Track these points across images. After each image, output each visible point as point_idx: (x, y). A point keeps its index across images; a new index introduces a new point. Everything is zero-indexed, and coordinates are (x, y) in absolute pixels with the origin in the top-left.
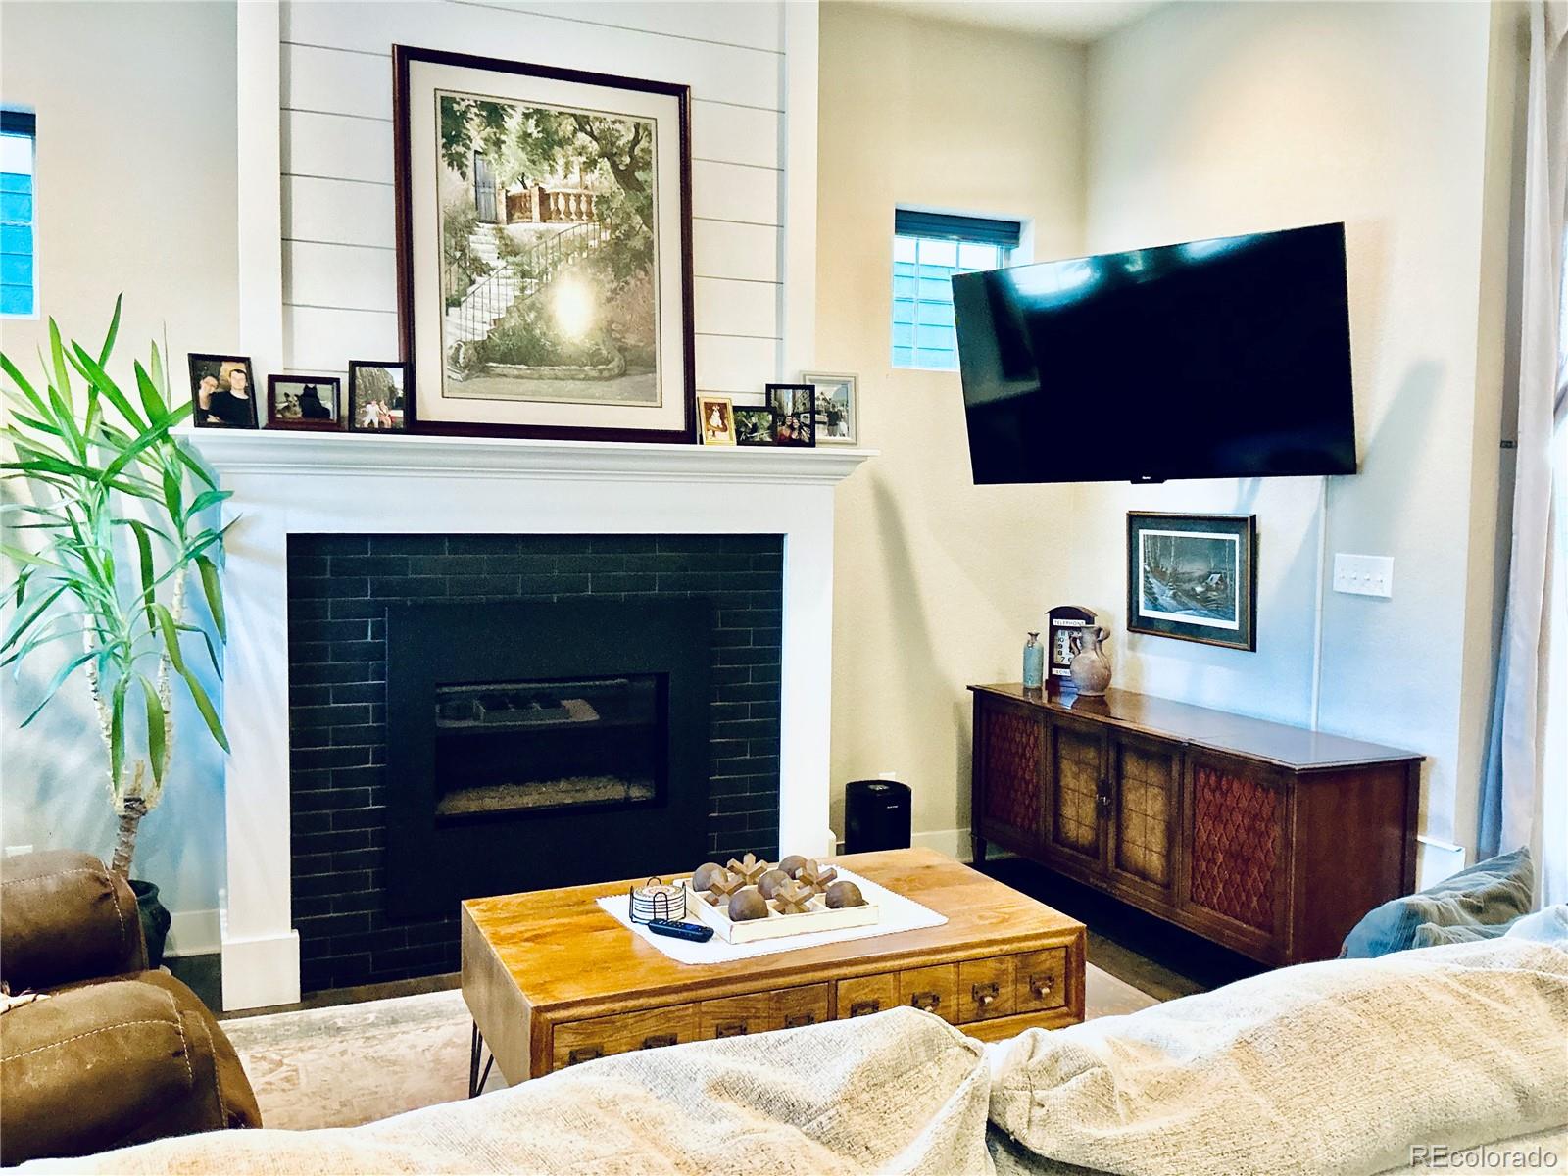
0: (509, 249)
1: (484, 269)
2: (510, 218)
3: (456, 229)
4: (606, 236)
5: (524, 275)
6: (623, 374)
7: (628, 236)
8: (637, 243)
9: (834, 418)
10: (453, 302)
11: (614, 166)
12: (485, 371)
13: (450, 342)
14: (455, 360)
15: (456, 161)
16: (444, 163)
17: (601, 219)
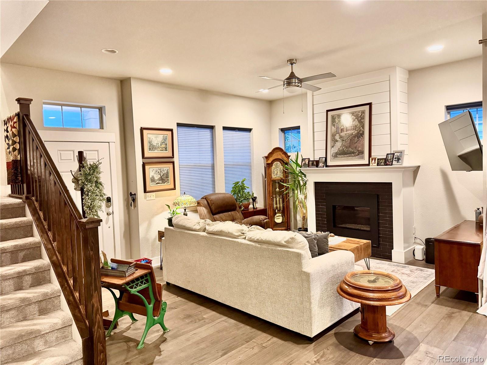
0: (341, 137)
1: (337, 141)
2: (341, 133)
3: (333, 136)
4: (356, 132)
5: (343, 141)
6: (358, 155)
7: (360, 131)
8: (361, 132)
9: (398, 159)
10: (333, 147)
11: (358, 120)
12: (337, 157)
13: (332, 153)
14: (332, 156)
15: (334, 125)
16: (332, 126)
17: (355, 129)
